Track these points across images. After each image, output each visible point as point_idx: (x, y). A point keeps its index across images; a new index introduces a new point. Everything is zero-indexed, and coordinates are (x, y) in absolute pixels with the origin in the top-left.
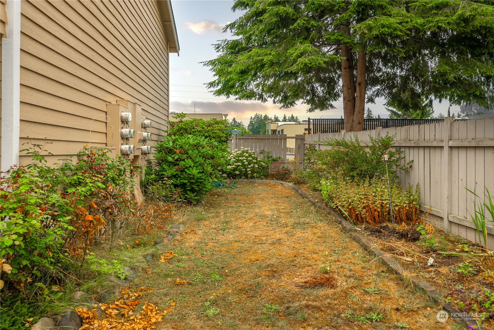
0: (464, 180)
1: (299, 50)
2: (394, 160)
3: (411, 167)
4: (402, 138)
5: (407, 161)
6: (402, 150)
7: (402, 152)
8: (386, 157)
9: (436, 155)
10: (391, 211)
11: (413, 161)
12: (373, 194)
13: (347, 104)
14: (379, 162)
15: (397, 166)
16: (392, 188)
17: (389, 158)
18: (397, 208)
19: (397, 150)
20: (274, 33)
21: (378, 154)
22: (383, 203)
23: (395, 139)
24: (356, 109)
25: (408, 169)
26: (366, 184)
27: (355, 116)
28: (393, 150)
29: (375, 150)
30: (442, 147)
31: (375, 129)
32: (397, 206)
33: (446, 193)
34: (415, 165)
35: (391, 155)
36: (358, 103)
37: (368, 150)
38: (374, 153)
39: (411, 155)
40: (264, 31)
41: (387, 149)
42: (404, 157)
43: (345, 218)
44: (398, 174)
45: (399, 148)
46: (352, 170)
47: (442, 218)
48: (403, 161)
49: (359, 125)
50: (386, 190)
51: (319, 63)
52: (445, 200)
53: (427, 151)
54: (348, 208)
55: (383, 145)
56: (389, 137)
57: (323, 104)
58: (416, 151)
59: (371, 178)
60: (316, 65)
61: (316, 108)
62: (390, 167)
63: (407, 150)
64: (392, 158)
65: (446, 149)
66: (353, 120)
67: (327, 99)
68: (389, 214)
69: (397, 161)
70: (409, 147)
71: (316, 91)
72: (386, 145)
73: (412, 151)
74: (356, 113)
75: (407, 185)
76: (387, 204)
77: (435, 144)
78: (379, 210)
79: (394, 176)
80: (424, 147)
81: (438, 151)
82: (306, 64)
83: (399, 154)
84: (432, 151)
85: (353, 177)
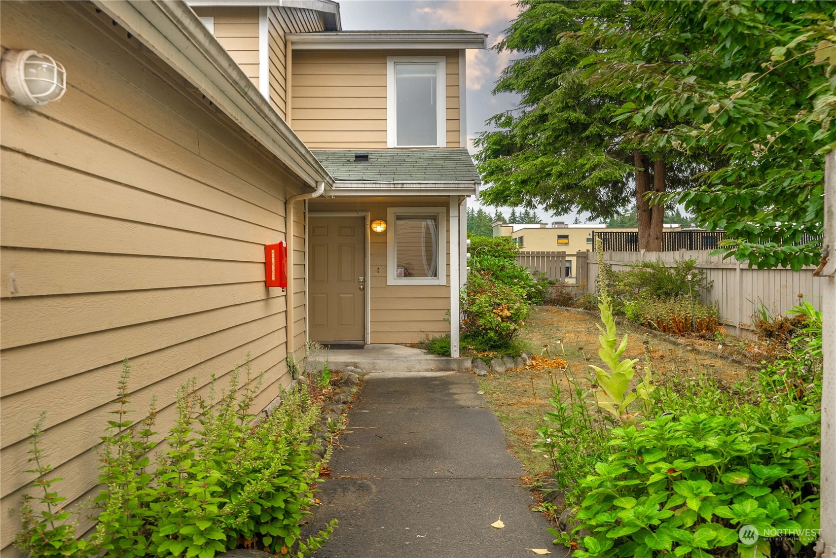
0: (751, 295)
1: (593, 162)
2: (696, 280)
3: (712, 286)
4: (704, 261)
5: (709, 281)
6: (704, 271)
7: (704, 273)
8: (690, 277)
9: (731, 275)
10: (694, 324)
11: (713, 281)
12: (679, 309)
13: (641, 214)
14: (683, 282)
15: (699, 285)
16: (694, 304)
17: (692, 279)
18: (698, 320)
19: (699, 272)
20: (562, 139)
21: (682, 275)
22: (686, 316)
23: (697, 261)
24: (653, 221)
25: (709, 289)
26: (672, 301)
27: (652, 229)
28: (696, 271)
29: (679, 271)
30: (736, 269)
31: (678, 250)
32: (698, 318)
33: (738, 306)
34: (715, 284)
35: (694, 276)
36: (656, 214)
37: (672, 271)
38: (678, 274)
39: (712, 276)
40: (551, 137)
41: (690, 270)
42: (706, 278)
43: (655, 329)
44: (701, 292)
45: (701, 270)
46: (659, 289)
47: (735, 327)
48: (705, 281)
49: (656, 241)
50: (689, 306)
51: (615, 177)
52: (738, 311)
53: (725, 272)
54: (657, 320)
55: (686, 267)
56: (692, 261)
57: (608, 212)
58: (716, 272)
59: (676, 295)
60: (611, 178)
61: (598, 216)
62: (693, 286)
63: (708, 271)
64: (695, 279)
65: (738, 271)
66: (649, 235)
67: (613, 205)
68: (692, 325)
69: (700, 281)
70: (710, 269)
71: (598, 194)
72: (689, 267)
73: (712, 272)
74: (652, 226)
75: (709, 302)
76: (690, 316)
77: (730, 267)
78: (683, 321)
79: (696, 295)
80: (722, 269)
81: (733, 272)
82: (601, 179)
83: (701, 275)
84: (728, 272)
85: (659, 296)
